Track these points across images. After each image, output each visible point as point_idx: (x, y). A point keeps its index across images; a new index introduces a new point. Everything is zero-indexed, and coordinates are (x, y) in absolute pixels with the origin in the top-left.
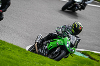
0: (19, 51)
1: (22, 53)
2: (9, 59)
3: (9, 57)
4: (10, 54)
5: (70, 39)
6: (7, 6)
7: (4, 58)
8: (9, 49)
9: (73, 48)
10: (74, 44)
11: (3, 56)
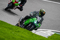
0: (28, 33)
1: (30, 34)
2: (22, 38)
3: (22, 37)
4: (23, 35)
5: (37, 19)
6: (24, 2)
7: (19, 37)
8: (22, 32)
9: (39, 24)
10: (40, 22)
11: (18, 36)
